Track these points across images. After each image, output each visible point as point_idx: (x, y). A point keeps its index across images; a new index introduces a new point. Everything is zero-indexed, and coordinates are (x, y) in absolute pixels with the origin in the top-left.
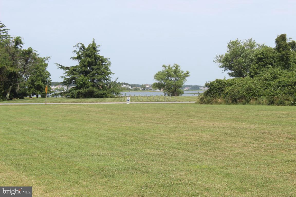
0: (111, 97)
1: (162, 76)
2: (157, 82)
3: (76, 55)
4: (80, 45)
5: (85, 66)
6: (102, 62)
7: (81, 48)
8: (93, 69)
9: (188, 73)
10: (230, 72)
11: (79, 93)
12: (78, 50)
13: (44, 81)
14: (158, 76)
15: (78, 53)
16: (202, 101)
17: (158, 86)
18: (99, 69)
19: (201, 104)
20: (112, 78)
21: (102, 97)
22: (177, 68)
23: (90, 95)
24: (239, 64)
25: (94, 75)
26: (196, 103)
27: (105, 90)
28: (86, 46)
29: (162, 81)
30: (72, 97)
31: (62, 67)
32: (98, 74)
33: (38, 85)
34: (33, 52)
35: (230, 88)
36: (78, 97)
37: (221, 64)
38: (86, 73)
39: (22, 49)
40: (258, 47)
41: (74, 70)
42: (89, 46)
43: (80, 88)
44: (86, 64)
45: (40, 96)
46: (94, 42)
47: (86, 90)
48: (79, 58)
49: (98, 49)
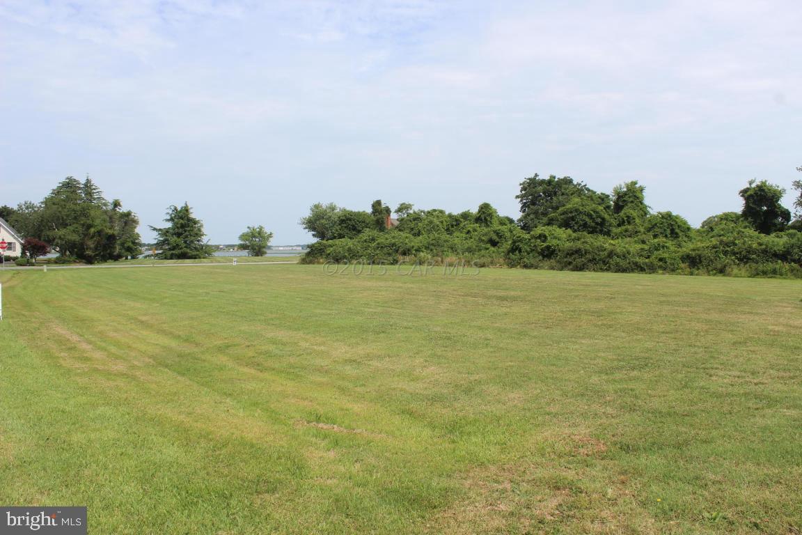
0: (204, 258)
1: (247, 237)
2: (242, 242)
3: (169, 218)
4: (173, 208)
5: (178, 228)
6: (195, 224)
7: (173, 211)
8: (185, 231)
9: (271, 234)
10: (313, 233)
11: (172, 254)
12: (171, 212)
13: (134, 243)
14: (242, 237)
15: (171, 215)
16: (304, 261)
17: (243, 247)
18: (192, 231)
19: (303, 264)
20: (204, 240)
21: (195, 258)
22: (261, 230)
23: (184, 256)
24: (323, 225)
25: (187, 237)
26: (297, 264)
27: (198, 251)
28: (179, 209)
29: (247, 242)
30: (166, 258)
31: (155, 229)
32: (191, 235)
33: (128, 247)
34: (133, 214)
35: (332, 249)
36: (171, 258)
37: (304, 226)
38: (179, 235)
39: (121, 211)
40: (338, 210)
41: (167, 232)
42: (182, 208)
43: (173, 250)
44: (179, 226)
45: (129, 257)
46: (186, 204)
47: (180, 251)
48: (172, 219)
49: (191, 211)
